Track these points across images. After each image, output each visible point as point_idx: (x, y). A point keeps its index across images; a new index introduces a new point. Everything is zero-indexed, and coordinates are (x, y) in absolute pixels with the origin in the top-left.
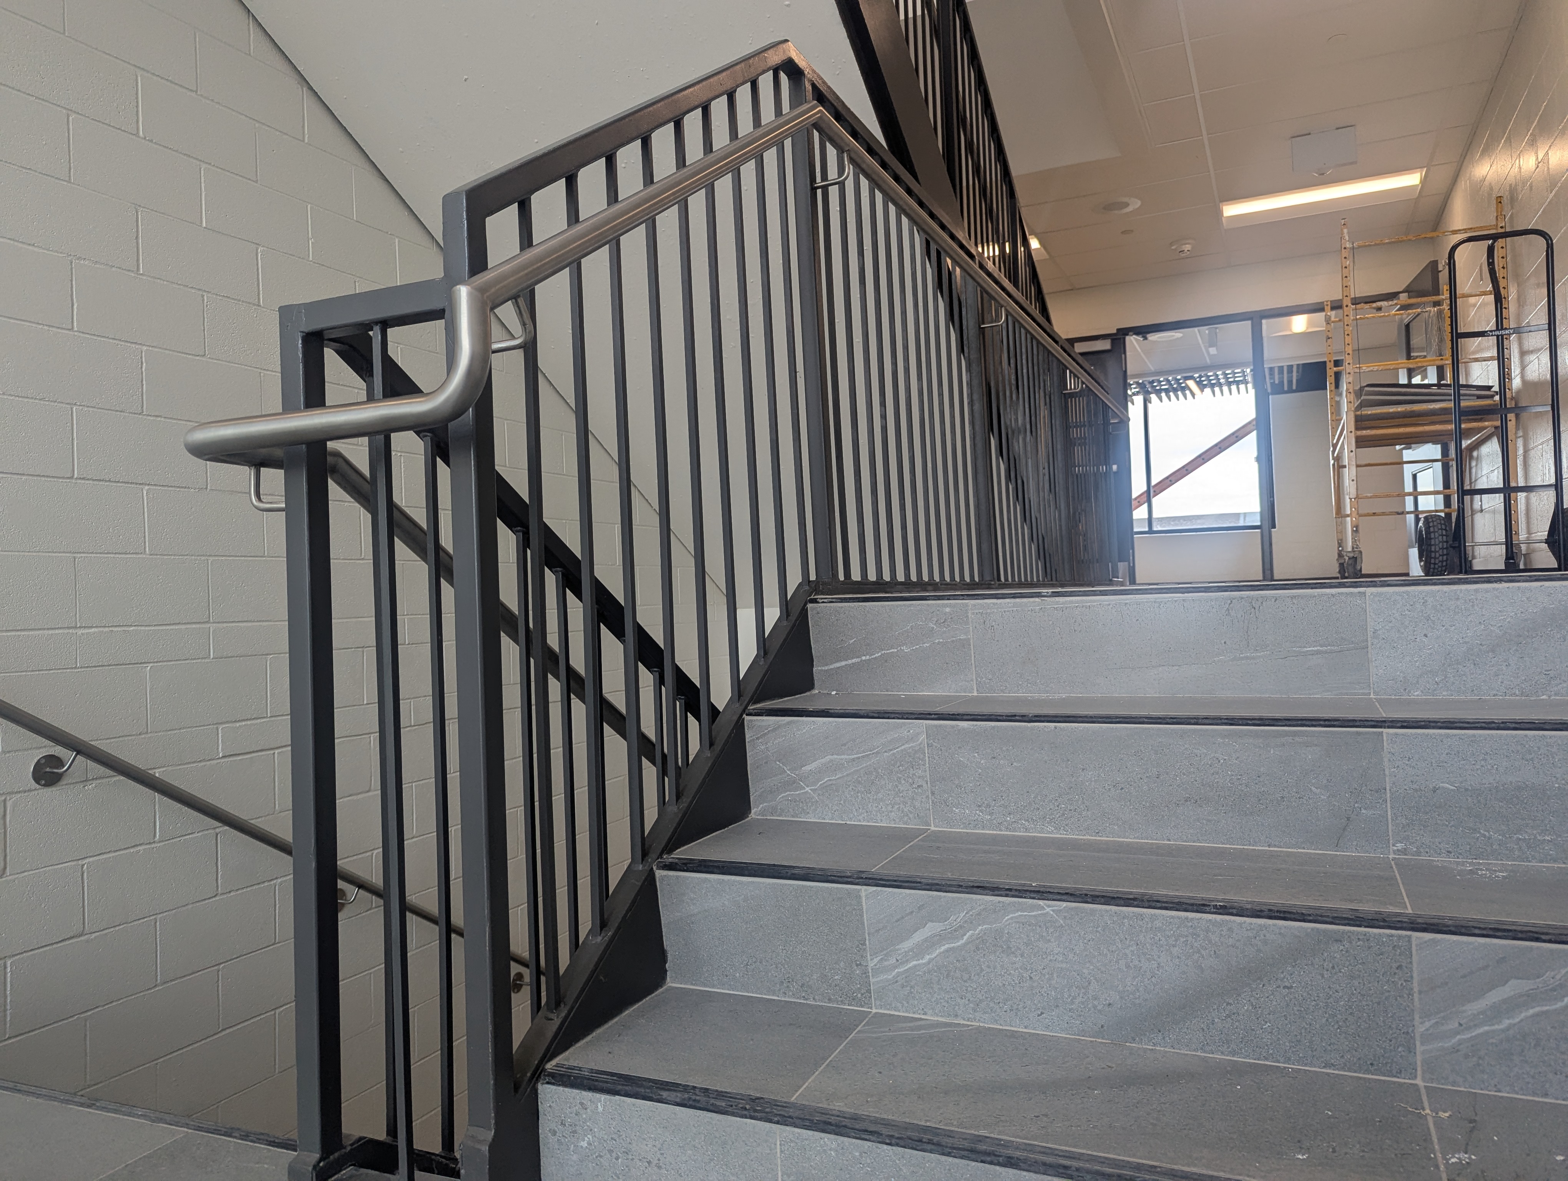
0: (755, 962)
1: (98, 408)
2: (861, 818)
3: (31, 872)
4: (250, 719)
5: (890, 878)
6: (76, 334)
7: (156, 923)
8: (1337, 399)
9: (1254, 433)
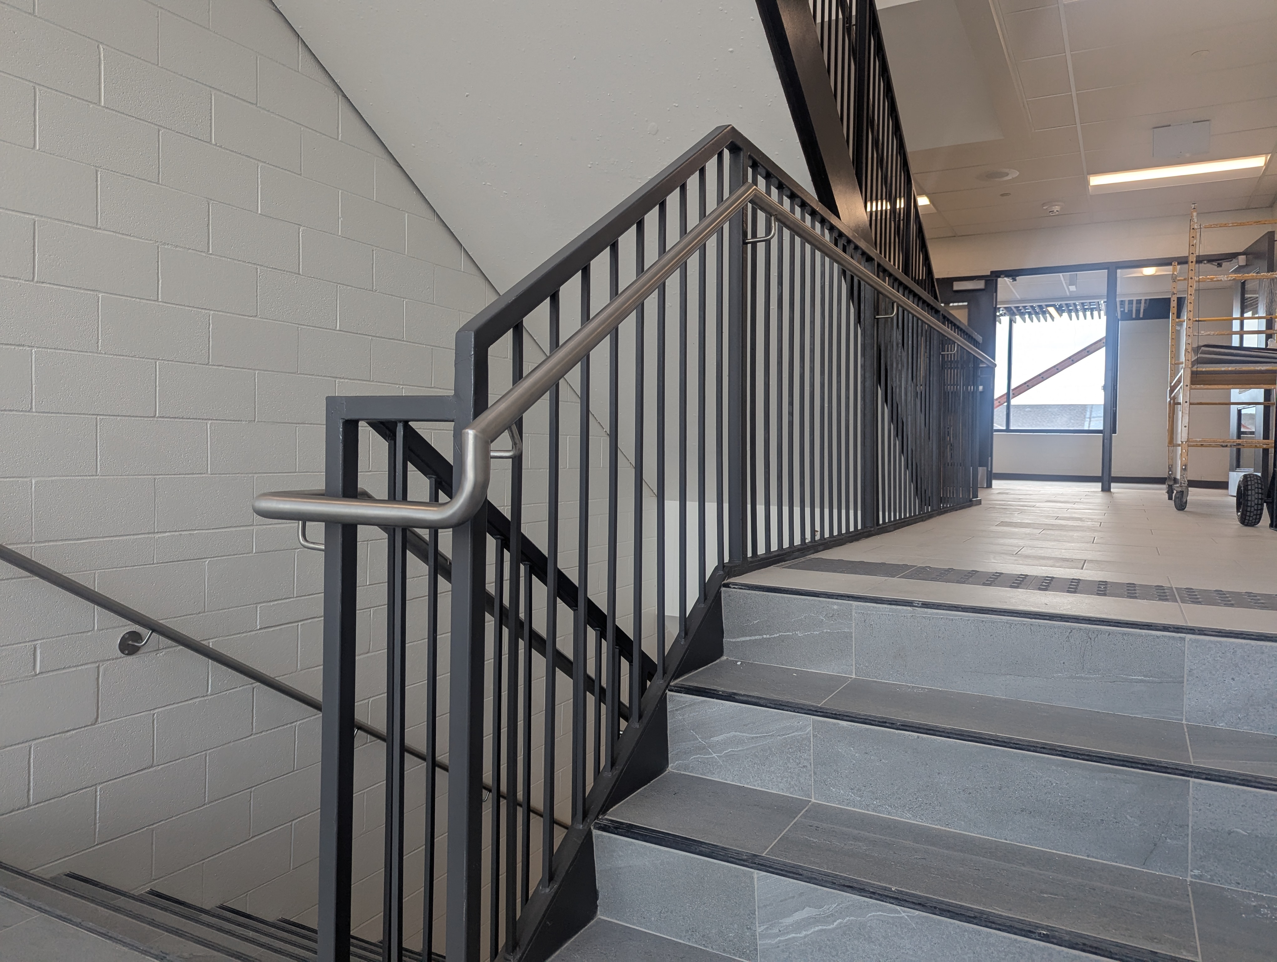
0: (667, 912)
1: (175, 362)
2: (755, 783)
3: (116, 720)
4: (281, 599)
5: (778, 866)
6: (160, 304)
7: (206, 756)
8: (1178, 328)
9: (1104, 349)
